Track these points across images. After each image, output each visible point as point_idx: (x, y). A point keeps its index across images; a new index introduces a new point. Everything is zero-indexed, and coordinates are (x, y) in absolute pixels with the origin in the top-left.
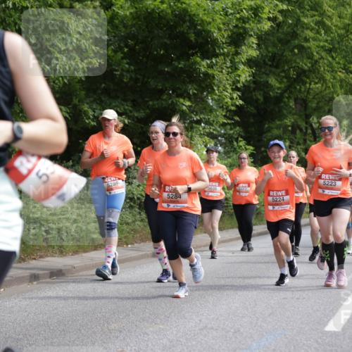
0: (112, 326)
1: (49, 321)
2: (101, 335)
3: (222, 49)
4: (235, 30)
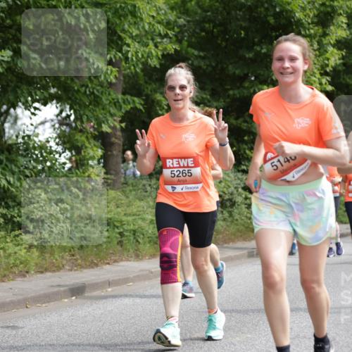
3: (309, 30)
4: (322, 9)
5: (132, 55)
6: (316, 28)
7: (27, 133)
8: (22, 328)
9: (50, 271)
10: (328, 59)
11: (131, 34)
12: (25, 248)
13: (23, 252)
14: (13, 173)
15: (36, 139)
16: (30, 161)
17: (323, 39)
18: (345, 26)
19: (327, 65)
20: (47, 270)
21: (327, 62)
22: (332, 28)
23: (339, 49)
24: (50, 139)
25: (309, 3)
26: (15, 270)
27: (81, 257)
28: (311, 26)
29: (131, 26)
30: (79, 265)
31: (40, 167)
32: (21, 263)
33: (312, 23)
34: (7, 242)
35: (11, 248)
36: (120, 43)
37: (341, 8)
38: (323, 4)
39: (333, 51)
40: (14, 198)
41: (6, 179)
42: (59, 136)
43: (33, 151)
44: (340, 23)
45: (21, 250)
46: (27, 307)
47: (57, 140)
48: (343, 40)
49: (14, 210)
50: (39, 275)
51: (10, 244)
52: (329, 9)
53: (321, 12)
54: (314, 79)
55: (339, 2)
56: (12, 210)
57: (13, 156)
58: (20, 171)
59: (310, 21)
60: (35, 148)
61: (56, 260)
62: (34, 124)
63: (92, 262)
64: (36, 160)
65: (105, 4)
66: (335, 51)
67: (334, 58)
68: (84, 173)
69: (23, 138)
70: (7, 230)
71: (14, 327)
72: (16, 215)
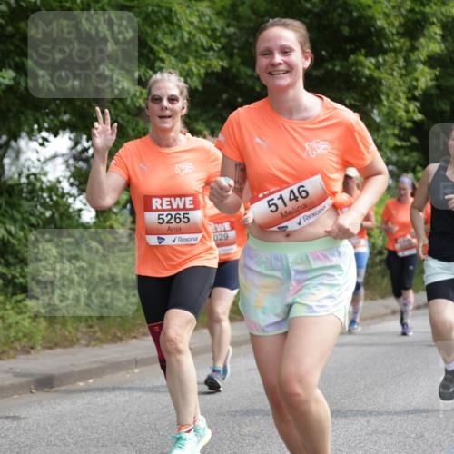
0: (245, 431)
1: (158, 423)
2: (231, 443)
3: (393, 42)
4: (410, 16)
6: (402, 40)
7: (33, 170)
8: (24, 418)
9: (61, 347)
10: (417, 80)
11: (166, 45)
12: (30, 317)
13: (27, 323)
14: (15, 221)
15: (44, 179)
16: (36, 206)
17: (411, 55)
18: (439, 38)
19: (416, 88)
20: (57, 345)
21: (415, 83)
22: (422, 40)
23: (432, 67)
24: (61, 179)
25: (394, 8)
26: (17, 345)
27: (101, 330)
28: (396, 38)
29: (166, 36)
30: (98, 339)
31: (48, 214)
32: (25, 336)
33: (398, 33)
34: (7, 310)
35: (12, 317)
36: (151, 57)
37: (434, 15)
38: (412, 10)
39: (423, 70)
40: (16, 254)
41: (6, 229)
42: (73, 175)
43: (40, 193)
44: (433, 34)
45: (24, 319)
46: (31, 392)
47: (72, 180)
48: (437, 56)
49: (15, 268)
50: (47, 352)
51: (11, 312)
52: (419, 17)
53: (409, 20)
54: (399, 104)
55: (431, 8)
56: (12, 268)
57: (15, 200)
58: (23, 219)
59: (394, 31)
60: (42, 190)
61: (70, 332)
62: (42, 159)
63: (115, 336)
64: (44, 205)
65: (133, 7)
66: (426, 69)
67: (425, 78)
68: (105, 222)
69: (28, 177)
70: (6, 295)
71: (15, 418)
72: (18, 275)
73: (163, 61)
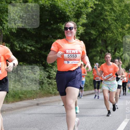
5: (6, 27)
6: (75, 19)
10: (79, 30)
11: (6, 19)
18: (85, 18)
19: (79, 33)
22: (81, 19)
25: (72, 9)
36: (1, 23)
37: (84, 12)
38: (77, 10)
39: (81, 28)
48: (84, 24)
52: (80, 12)
53: (77, 13)
55: (83, 9)
59: (72, 16)
73: (5, 24)
